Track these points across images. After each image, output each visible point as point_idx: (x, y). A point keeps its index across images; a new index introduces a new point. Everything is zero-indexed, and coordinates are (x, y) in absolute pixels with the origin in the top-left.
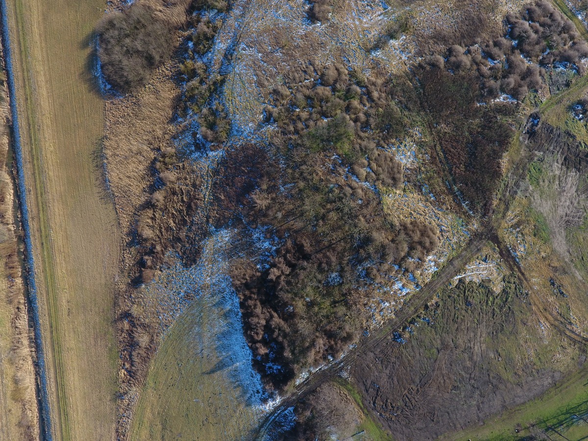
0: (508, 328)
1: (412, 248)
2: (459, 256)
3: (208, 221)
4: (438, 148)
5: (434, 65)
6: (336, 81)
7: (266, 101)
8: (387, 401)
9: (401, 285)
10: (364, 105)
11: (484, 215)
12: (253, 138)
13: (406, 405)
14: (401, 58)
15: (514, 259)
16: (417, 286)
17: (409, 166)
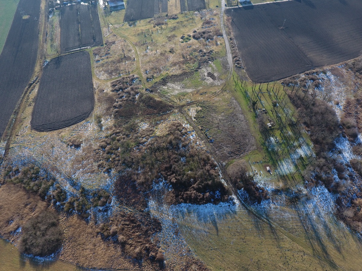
0: (214, 108)
1: (178, 130)
2: (186, 117)
3: (142, 211)
4: (146, 116)
5: (117, 112)
6: (106, 143)
7: (101, 171)
8: (237, 150)
9: (191, 136)
10: (120, 135)
11: (173, 107)
12: (113, 180)
13: (239, 144)
14: (109, 121)
15: (191, 102)
16: (193, 131)
17: (148, 126)
